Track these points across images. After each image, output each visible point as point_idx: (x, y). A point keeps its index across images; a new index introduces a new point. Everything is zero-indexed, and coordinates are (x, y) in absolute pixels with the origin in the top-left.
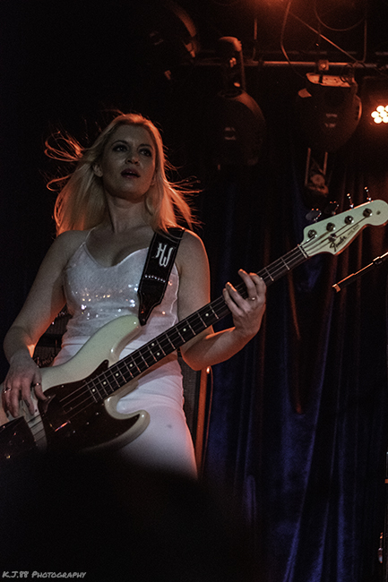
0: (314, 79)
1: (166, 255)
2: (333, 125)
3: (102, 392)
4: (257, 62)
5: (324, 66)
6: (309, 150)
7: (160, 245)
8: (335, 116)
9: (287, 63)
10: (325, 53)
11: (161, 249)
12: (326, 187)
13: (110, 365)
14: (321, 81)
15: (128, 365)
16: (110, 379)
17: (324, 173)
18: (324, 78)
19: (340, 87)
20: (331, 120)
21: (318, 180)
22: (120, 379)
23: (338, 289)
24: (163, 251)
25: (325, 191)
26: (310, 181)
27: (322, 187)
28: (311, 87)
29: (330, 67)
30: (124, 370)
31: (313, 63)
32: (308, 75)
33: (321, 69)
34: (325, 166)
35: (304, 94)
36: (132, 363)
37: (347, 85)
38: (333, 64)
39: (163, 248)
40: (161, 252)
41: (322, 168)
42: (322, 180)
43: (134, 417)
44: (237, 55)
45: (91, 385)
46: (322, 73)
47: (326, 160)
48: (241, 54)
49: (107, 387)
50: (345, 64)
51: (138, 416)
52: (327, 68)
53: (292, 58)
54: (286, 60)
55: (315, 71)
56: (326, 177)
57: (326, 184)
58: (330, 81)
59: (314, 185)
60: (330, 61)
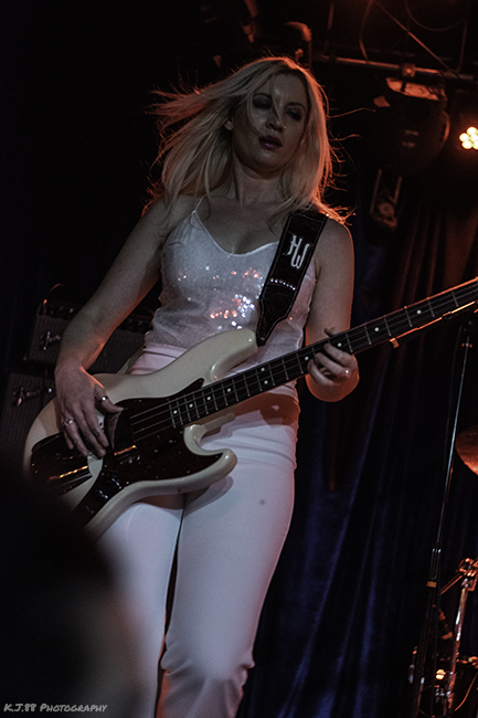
0: (396, 86)
1: (300, 253)
2: (411, 145)
3: (184, 416)
4: (327, 57)
5: (409, 71)
6: (380, 172)
7: (295, 237)
8: (416, 133)
9: (364, 62)
10: (411, 55)
11: (294, 244)
12: (395, 220)
13: (205, 385)
14: (403, 88)
15: (226, 389)
16: (199, 401)
17: (395, 201)
18: (408, 85)
19: (425, 100)
20: (411, 138)
21: (387, 209)
22: (210, 404)
23: (396, 345)
24: (298, 246)
25: (393, 224)
26: (376, 210)
27: (390, 219)
28: (391, 95)
29: (417, 72)
30: (218, 394)
31: (396, 67)
32: (388, 80)
33: (404, 74)
34: (397, 193)
35: (381, 102)
36: (231, 387)
37: (434, 97)
38: (420, 70)
39: (297, 243)
40: (295, 248)
41: (393, 196)
42: (391, 211)
43: (214, 456)
44: (304, 45)
45: (174, 404)
46: (406, 80)
47: (398, 186)
48: (310, 45)
49: (192, 411)
50: (434, 71)
51: (220, 455)
52: (413, 75)
53: (371, 57)
54: (364, 59)
55: (398, 76)
56: (396, 207)
57: (395, 215)
58: (414, 91)
59: (382, 216)
60: (418, 66)
